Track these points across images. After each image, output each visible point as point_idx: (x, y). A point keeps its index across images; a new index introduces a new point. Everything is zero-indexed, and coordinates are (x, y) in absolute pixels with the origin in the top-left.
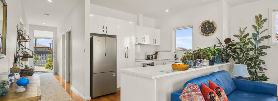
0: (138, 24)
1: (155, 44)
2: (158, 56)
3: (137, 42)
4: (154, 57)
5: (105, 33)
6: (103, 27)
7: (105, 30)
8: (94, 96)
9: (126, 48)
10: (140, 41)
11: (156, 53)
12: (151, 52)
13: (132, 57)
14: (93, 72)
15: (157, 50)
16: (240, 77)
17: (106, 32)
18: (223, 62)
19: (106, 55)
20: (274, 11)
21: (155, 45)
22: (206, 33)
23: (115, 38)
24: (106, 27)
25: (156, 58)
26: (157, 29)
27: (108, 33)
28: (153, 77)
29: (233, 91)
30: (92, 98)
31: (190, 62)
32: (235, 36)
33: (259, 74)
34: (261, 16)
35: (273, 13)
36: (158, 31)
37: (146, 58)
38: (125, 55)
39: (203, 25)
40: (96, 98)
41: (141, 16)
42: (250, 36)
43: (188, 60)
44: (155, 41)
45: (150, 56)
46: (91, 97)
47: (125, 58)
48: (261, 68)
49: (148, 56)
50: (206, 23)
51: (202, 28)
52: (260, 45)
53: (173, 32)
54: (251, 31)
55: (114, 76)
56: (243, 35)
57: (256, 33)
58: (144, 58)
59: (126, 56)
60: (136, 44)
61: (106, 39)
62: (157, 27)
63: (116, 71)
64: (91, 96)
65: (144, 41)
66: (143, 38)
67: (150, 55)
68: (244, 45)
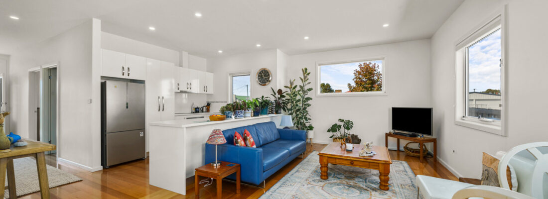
0: (181, 65)
1: (205, 92)
2: (211, 109)
3: (178, 89)
4: (205, 109)
5: (126, 77)
6: (123, 68)
7: (126, 71)
8: (108, 165)
9: (161, 97)
10: (183, 88)
11: (209, 105)
12: (201, 103)
13: (170, 109)
14: (106, 132)
15: (210, 100)
16: (286, 127)
17: (128, 75)
18: (272, 113)
19: (127, 107)
20: (319, 65)
21: (207, 94)
22: (263, 82)
23: (142, 85)
24: (129, 69)
25: (208, 110)
26: (210, 73)
27: (131, 77)
28: (183, 126)
29: (277, 140)
30: (104, 168)
31: (229, 113)
32: (286, 87)
33: (307, 125)
34: (306, 69)
35: (319, 67)
36: (211, 75)
37: (194, 111)
38: (159, 107)
39: (260, 73)
40: (111, 167)
41: (185, 54)
42: (298, 88)
43: (226, 111)
44: (205, 89)
45: (199, 108)
46: (102, 167)
47: (159, 111)
48: (306, 119)
49: (196, 109)
50: (262, 71)
51: (259, 76)
52: (306, 96)
53: (229, 78)
54: (299, 83)
55: (142, 135)
56: (293, 86)
57: (302, 85)
58: (190, 112)
59: (161, 108)
60: (176, 93)
61: (127, 85)
62: (210, 70)
63: (145, 129)
64: (102, 164)
65: (189, 88)
66: (188, 84)
67: (200, 106)
68: (294, 96)
